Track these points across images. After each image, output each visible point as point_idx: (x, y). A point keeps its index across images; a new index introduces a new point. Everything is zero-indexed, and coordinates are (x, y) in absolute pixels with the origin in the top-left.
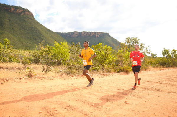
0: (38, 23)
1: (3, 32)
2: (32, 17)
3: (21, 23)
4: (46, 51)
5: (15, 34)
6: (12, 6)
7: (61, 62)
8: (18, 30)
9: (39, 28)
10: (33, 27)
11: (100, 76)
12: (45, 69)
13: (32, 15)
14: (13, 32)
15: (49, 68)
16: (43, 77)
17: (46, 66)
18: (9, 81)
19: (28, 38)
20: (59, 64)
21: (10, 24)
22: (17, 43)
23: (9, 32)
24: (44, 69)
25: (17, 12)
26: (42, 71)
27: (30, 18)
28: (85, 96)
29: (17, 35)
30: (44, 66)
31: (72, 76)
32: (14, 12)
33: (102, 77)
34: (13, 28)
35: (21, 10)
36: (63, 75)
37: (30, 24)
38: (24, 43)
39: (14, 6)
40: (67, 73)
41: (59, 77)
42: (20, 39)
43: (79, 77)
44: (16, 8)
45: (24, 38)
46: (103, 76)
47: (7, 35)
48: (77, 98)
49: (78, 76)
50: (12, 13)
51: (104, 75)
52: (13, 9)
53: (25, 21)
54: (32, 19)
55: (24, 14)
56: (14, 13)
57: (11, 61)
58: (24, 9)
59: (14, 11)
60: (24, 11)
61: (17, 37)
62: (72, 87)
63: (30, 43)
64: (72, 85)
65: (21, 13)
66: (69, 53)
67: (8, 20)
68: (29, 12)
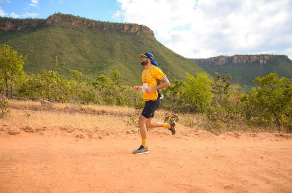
0: (161, 45)
1: (113, 61)
2: (152, 37)
3: (136, 47)
4: (172, 89)
6: (126, 24)
7: (196, 107)
9: (162, 54)
11: (273, 138)
12: (169, 118)
13: (153, 34)
14: (126, 61)
15: (175, 116)
16: (164, 133)
17: (171, 114)
18: (111, 135)
20: (193, 110)
21: (122, 50)
22: (130, 76)
23: (121, 62)
24: (166, 118)
25: (131, 31)
26: (164, 121)
27: (149, 39)
28: (243, 180)
29: (131, 65)
30: (167, 114)
31: (216, 134)
32: (127, 33)
33: (277, 140)
34: (125, 55)
35: (137, 29)
36: (200, 131)
37: (149, 48)
39: (129, 24)
40: (207, 128)
41: (192, 134)
42: (135, 71)
43: (228, 136)
44: (131, 26)
46: (279, 139)
47: (118, 66)
48: (226, 182)
49: (228, 134)
51: (281, 135)
52: (126, 28)
53: (142, 43)
54: (151, 40)
55: (142, 34)
57: (119, 103)
58: (141, 26)
59: (127, 31)
60: (142, 30)
61: (130, 68)
62: (215, 156)
64: (217, 152)
65: (137, 31)
66: (212, 92)
67: (120, 45)
68: (148, 29)
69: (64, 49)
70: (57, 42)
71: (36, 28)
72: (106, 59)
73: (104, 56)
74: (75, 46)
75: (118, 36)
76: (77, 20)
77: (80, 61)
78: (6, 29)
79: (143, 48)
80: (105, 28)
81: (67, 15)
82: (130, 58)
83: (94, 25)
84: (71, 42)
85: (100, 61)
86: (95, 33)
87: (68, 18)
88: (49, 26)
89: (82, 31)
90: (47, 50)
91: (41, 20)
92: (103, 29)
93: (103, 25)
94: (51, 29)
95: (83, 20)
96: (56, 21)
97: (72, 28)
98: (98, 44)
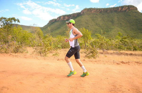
1: (114, 27)
2: (136, 10)
3: (126, 18)
5: (122, 28)
6: (119, 7)
8: (124, 24)
10: (137, 19)
13: (136, 9)
14: (121, 26)
19: (133, 29)
21: (118, 21)
22: (124, 34)
23: (118, 27)
25: (123, 10)
27: (134, 12)
29: (124, 28)
34: (120, 23)
35: (126, 8)
37: (134, 17)
38: (130, 33)
39: (121, 6)
42: (126, 31)
45: (130, 30)
47: (117, 29)
50: (119, 12)
52: (120, 9)
53: (130, 15)
54: (136, 12)
55: (129, 10)
56: (121, 12)
58: (128, 6)
59: (121, 10)
60: (129, 8)
61: (123, 30)
63: (135, 33)
65: (126, 10)
67: (117, 18)
68: (133, 7)
69: (89, 24)
70: (86, 21)
71: (76, 17)
72: (110, 26)
73: (108, 25)
74: (94, 22)
75: (116, 14)
76: (94, 9)
77: (97, 29)
78: (65, 19)
79: (131, 18)
80: (108, 11)
81: (89, 8)
82: (123, 24)
83: (102, 11)
84: (92, 21)
85: (107, 28)
86: (103, 14)
87: (90, 10)
88: (82, 15)
89: (97, 15)
90: (82, 26)
91: (78, 13)
92: (107, 12)
93: (107, 10)
94: (83, 16)
95: (97, 9)
96: (85, 12)
97: (92, 14)
98: (105, 20)
